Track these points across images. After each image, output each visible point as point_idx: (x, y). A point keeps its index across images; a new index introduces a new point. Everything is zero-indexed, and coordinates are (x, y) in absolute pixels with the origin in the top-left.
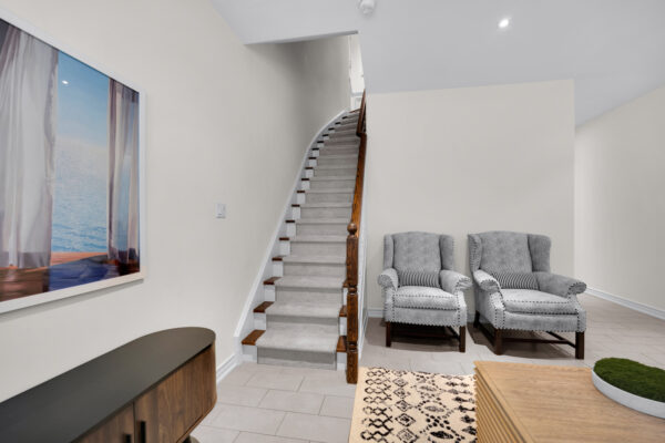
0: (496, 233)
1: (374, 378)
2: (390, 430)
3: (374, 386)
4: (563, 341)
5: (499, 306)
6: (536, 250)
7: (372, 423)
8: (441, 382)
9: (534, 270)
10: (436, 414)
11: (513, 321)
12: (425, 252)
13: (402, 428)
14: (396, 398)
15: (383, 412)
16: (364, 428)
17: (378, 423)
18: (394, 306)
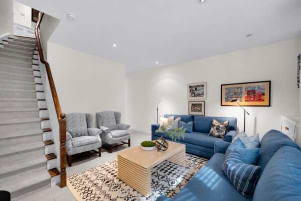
0: (106, 112)
1: (73, 180)
2: (92, 191)
3: (76, 182)
4: (125, 143)
5: (111, 137)
6: (117, 116)
7: (84, 193)
8: (99, 169)
9: (117, 123)
10: (103, 178)
11: (115, 141)
12: (81, 121)
13: (95, 188)
14: (87, 182)
15: (85, 187)
16: (82, 196)
17: (86, 192)
18: (73, 147)
